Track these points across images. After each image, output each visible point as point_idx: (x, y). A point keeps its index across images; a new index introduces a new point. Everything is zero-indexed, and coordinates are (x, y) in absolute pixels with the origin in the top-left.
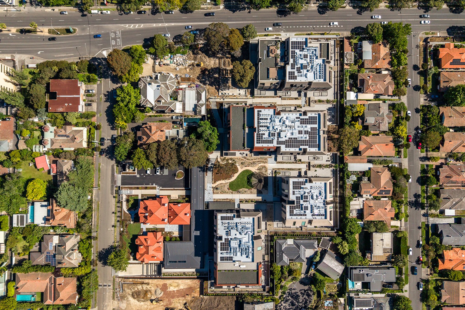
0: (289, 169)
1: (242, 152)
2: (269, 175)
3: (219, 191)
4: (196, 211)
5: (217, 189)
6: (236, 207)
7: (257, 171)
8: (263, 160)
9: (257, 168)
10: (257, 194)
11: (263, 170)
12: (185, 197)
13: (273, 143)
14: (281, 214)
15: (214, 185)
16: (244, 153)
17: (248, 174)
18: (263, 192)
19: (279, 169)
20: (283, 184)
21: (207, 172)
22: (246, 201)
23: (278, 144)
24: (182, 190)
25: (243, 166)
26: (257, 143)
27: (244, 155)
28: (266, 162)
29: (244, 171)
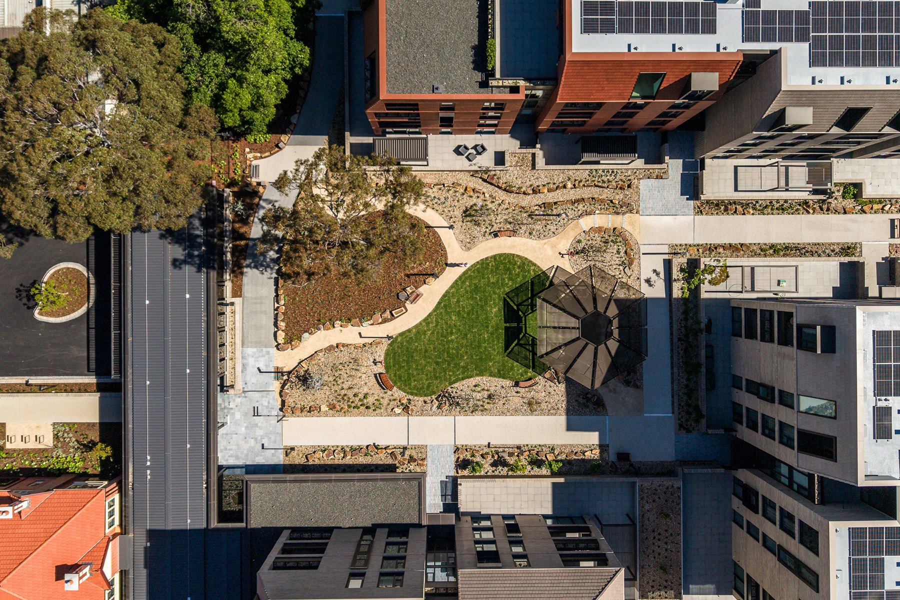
0: (776, 250)
1: (470, 140)
2: (648, 292)
3: (320, 396)
4: (153, 534)
5: (305, 380)
6: (433, 502)
7: (567, 264)
8: (606, 194)
9: (565, 243)
10: (570, 412)
11: (611, 260)
12: (95, 436)
13: (710, 28)
14: (726, 541)
15: (288, 359)
16: (480, 150)
17: (509, 286)
18: (608, 399)
19: (711, 249)
20: (745, 345)
21: (238, 271)
22: (499, 462)
23: (749, 35)
24: (82, 389)
25: (476, 231)
26: (589, 27)
27: (486, 161)
28: (626, 207)
29: (482, 267)
